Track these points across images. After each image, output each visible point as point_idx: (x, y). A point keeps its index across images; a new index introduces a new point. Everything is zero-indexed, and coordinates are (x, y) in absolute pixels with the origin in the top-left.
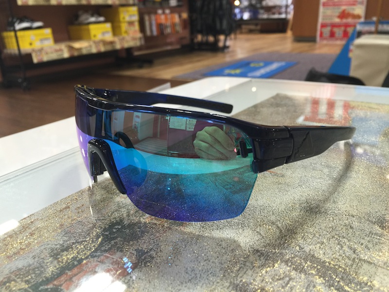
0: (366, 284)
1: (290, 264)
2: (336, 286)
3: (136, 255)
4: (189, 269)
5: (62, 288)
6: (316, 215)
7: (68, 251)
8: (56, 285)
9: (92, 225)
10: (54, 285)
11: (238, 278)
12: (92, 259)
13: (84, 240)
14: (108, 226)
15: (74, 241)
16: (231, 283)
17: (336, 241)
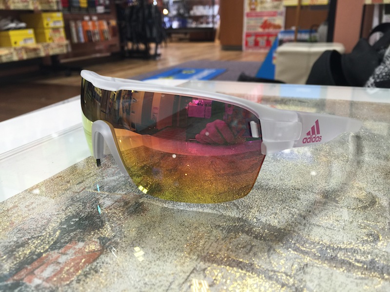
0: (319, 243)
1: (250, 234)
2: (293, 247)
3: (100, 243)
4: (155, 249)
5: (24, 281)
6: (267, 191)
7: (24, 247)
8: (16, 280)
9: (46, 220)
10: (14, 280)
11: (205, 251)
12: (53, 252)
13: (40, 235)
14: (64, 220)
15: (30, 237)
16: (198, 255)
17: (288, 211)
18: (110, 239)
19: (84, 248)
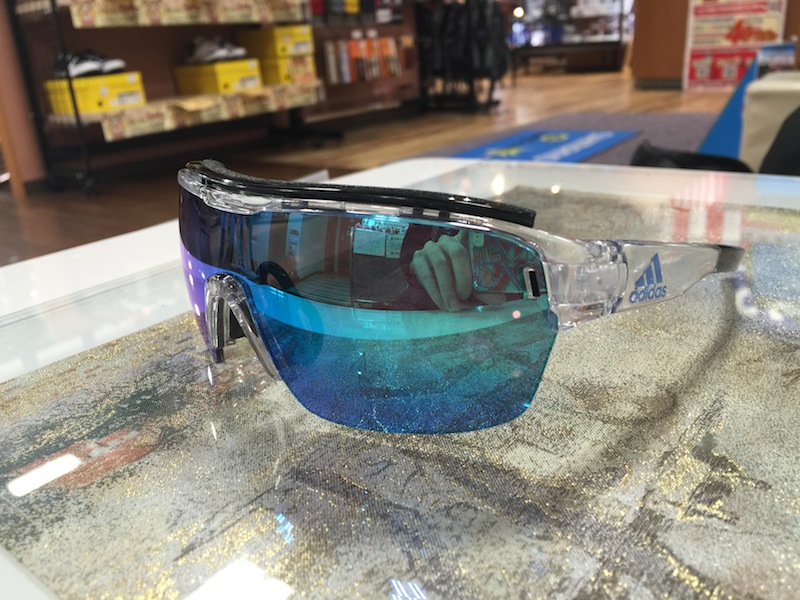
3: (160, 435)
7: (53, 429)
9: (103, 394)
12: (90, 440)
13: (84, 414)
14: (130, 396)
15: (68, 416)
18: (178, 431)
19: (135, 439)
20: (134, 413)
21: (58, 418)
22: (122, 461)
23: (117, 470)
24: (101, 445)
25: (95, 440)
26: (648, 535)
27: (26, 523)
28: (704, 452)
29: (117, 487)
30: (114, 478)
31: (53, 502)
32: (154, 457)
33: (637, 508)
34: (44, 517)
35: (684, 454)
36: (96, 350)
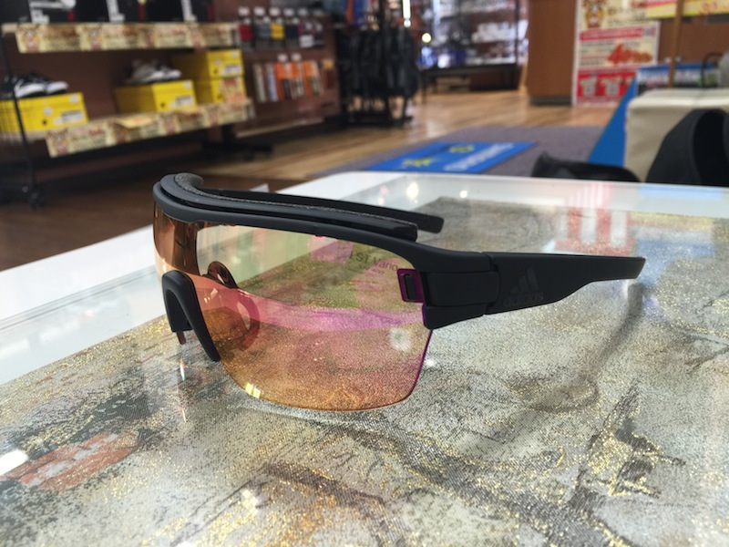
1: (358, 438)
3: (138, 437)
7: (37, 435)
8: (11, 478)
9: (81, 400)
10: (8, 478)
11: (278, 458)
12: (72, 444)
13: (65, 420)
14: (106, 401)
16: (265, 464)
18: (155, 433)
19: (115, 442)
20: (110, 418)
21: (40, 424)
22: (105, 463)
23: (101, 471)
24: (85, 448)
25: (77, 444)
26: (585, 510)
27: (21, 525)
28: (625, 435)
29: (103, 487)
30: (100, 480)
31: (45, 504)
32: (135, 458)
33: (574, 487)
34: (38, 519)
35: (608, 437)
36: (69, 359)
